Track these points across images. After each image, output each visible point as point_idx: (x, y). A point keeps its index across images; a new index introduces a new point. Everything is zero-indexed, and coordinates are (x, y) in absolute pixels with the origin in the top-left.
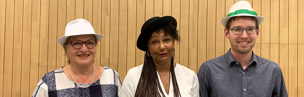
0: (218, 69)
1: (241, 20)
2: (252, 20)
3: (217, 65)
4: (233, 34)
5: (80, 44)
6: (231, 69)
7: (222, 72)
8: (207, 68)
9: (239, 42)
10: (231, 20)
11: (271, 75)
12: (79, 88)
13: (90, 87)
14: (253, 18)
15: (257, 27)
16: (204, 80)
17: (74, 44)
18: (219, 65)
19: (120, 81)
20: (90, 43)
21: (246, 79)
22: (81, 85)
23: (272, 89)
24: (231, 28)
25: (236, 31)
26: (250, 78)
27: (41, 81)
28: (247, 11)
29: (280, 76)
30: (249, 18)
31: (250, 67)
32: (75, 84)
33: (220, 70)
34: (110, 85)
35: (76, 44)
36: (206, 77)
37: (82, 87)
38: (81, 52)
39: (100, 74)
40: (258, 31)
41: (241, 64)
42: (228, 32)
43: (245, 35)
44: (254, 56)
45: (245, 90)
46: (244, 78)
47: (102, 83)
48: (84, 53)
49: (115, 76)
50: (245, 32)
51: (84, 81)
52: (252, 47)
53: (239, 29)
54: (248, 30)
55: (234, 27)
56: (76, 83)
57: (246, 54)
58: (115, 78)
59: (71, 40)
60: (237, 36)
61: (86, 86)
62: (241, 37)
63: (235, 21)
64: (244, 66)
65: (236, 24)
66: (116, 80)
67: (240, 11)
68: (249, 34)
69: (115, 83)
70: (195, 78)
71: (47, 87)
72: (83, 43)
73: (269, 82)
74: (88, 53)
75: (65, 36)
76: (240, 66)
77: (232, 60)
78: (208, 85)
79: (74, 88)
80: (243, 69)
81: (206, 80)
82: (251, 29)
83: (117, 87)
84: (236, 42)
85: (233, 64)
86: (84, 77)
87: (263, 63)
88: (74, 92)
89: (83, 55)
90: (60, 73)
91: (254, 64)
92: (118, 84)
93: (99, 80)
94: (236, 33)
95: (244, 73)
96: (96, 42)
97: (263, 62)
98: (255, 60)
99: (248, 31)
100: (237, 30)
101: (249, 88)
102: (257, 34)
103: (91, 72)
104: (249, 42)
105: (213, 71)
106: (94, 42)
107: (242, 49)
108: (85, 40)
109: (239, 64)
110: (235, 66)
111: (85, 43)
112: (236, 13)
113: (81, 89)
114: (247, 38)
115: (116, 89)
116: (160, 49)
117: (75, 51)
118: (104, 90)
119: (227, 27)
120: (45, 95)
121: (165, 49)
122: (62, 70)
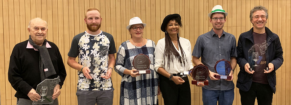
0: (207, 39)
1: (217, 14)
3: (206, 37)
4: (214, 21)
6: (213, 38)
7: (209, 39)
8: (202, 38)
9: (216, 25)
13: (142, 48)
14: (222, 13)
15: (225, 17)
17: (134, 29)
18: (207, 36)
19: (155, 45)
21: (221, 42)
23: (232, 47)
24: (213, 18)
27: (121, 46)
28: (220, 10)
31: (222, 37)
34: (151, 47)
36: (201, 42)
37: (138, 48)
38: (137, 32)
39: (146, 42)
40: (225, 19)
42: (212, 20)
43: (219, 21)
44: (224, 32)
45: (220, 47)
46: (219, 42)
47: (147, 46)
48: (138, 32)
49: (153, 43)
50: (219, 20)
51: (139, 45)
52: (222, 27)
53: (216, 18)
56: (136, 46)
57: (220, 30)
59: (133, 26)
61: (140, 47)
62: (217, 22)
64: (219, 36)
65: (215, 16)
66: (153, 45)
67: (217, 10)
70: (189, 43)
71: (124, 48)
72: (138, 27)
73: (230, 44)
74: (140, 32)
75: (130, 25)
76: (217, 36)
77: (214, 34)
78: (202, 46)
79: (135, 49)
80: (219, 38)
81: (201, 44)
82: (222, 18)
84: (215, 25)
85: (214, 36)
86: (139, 44)
87: (228, 35)
89: (138, 33)
91: (224, 35)
92: (154, 47)
94: (215, 20)
95: (219, 40)
96: (143, 27)
98: (224, 33)
99: (220, 19)
100: (216, 19)
101: (222, 46)
102: (225, 20)
103: (142, 41)
104: (221, 24)
105: (205, 40)
106: (142, 27)
107: (218, 28)
109: (217, 35)
111: (139, 27)
112: (215, 11)
114: (220, 22)
115: (154, 49)
116: (173, 28)
117: (135, 31)
118: (148, 49)
119: (211, 18)
120: (124, 52)
121: (175, 28)
122: (129, 41)
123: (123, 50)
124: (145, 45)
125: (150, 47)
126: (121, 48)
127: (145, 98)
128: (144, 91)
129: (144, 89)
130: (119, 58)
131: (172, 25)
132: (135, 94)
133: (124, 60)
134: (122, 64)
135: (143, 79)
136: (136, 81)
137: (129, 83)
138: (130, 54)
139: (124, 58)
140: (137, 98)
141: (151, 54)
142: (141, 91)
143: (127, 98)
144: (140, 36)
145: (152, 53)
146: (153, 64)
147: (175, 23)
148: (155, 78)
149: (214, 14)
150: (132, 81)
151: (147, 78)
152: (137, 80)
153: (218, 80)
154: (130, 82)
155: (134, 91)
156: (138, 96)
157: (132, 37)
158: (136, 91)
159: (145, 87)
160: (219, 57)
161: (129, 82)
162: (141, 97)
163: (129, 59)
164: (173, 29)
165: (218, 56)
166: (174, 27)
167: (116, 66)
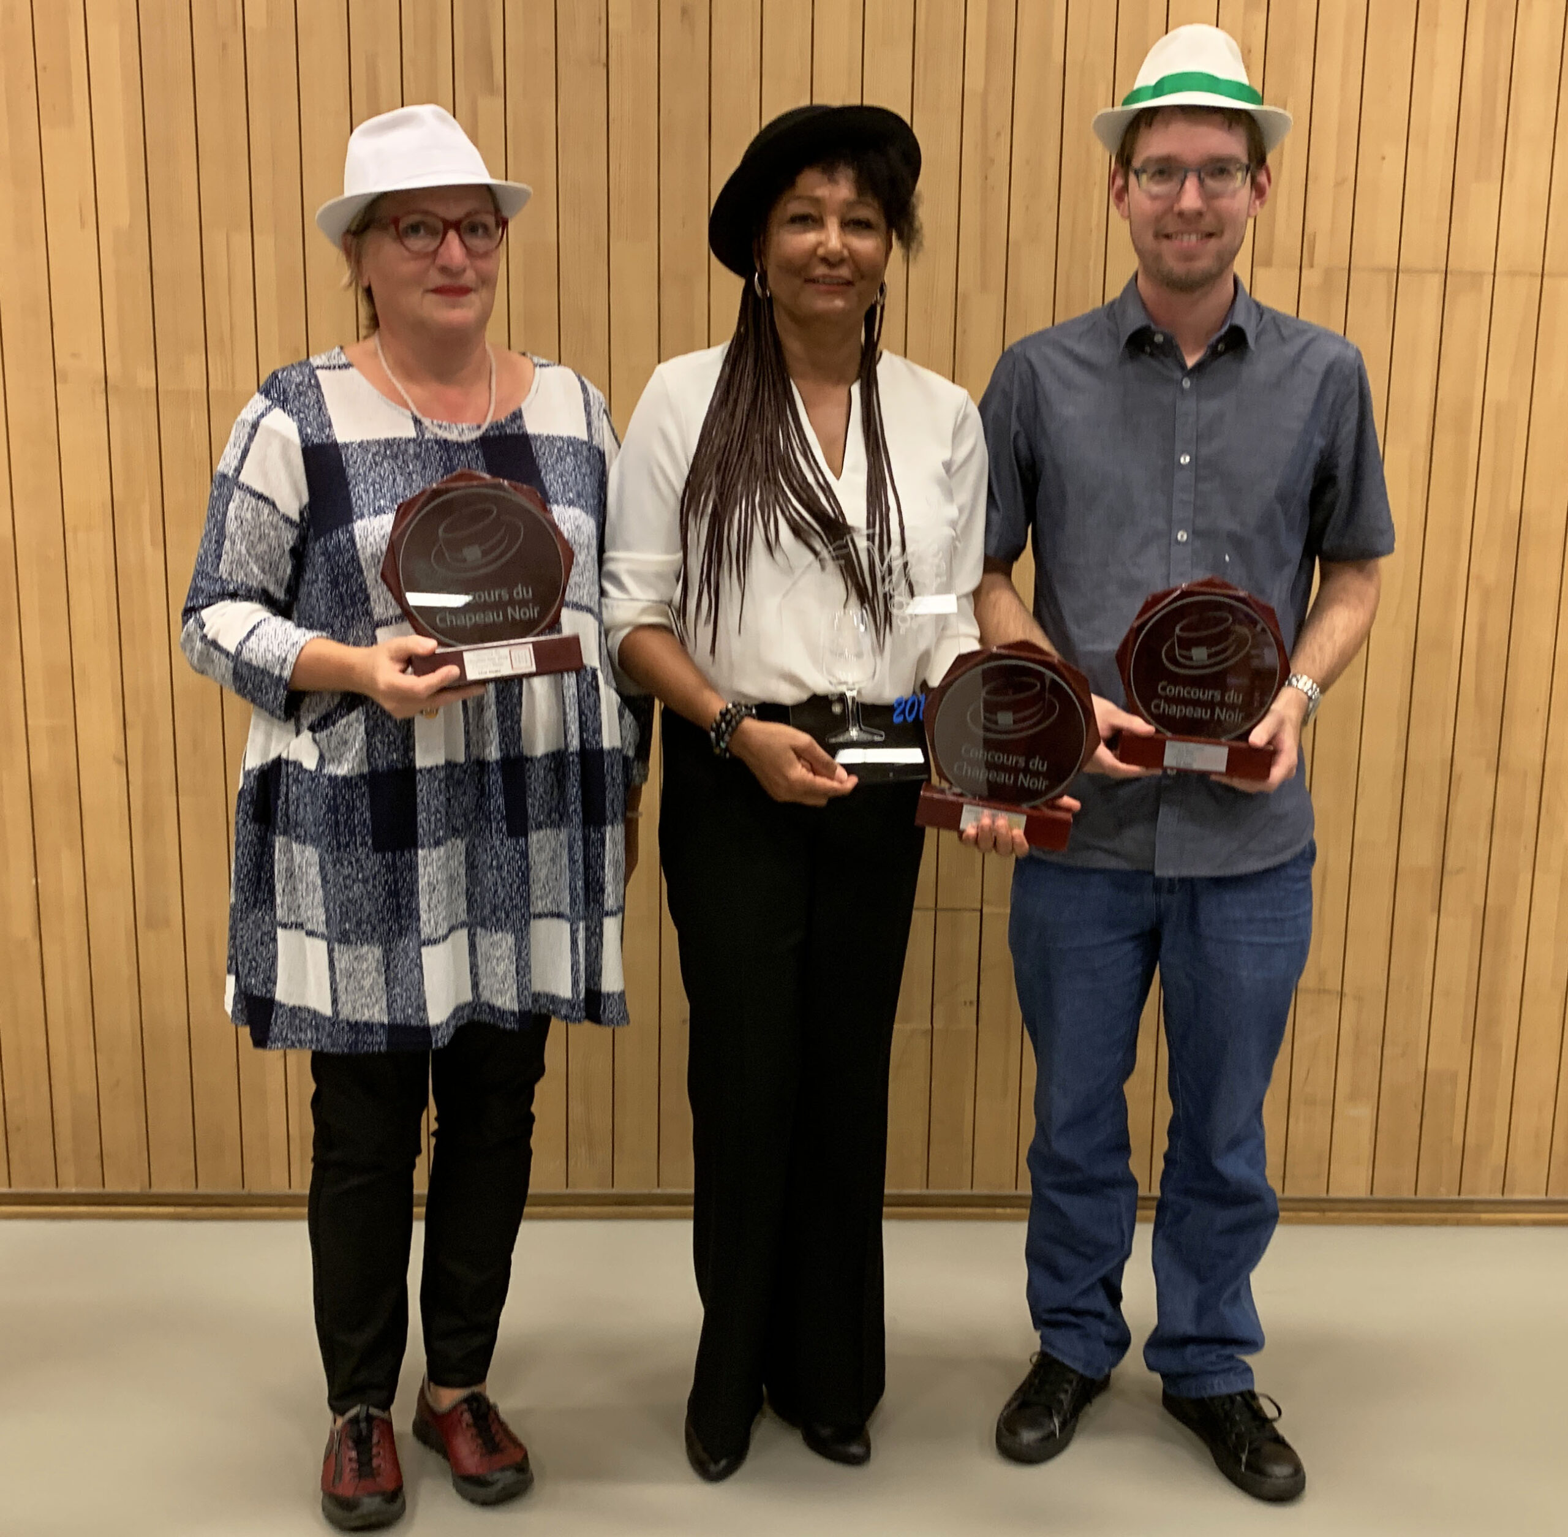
0: (1072, 370)
1: (1179, 125)
2: (1230, 126)
3: (1070, 353)
4: (1144, 194)
5: (432, 232)
6: (1130, 368)
7: (1091, 381)
8: (1025, 367)
9: (1168, 237)
10: (1138, 127)
11: (1310, 391)
12: (437, 442)
13: (484, 442)
15: (1257, 159)
16: (1010, 426)
17: (406, 234)
18: (1081, 349)
19: (613, 430)
20: (473, 229)
21: (1196, 409)
22: (440, 427)
23: (1314, 457)
24: (1137, 163)
25: (1157, 177)
26: (1211, 407)
27: (259, 402)
28: (1211, 83)
29: (1356, 395)
30: (1218, 118)
31: (1214, 354)
32: (417, 422)
33: (1081, 376)
34: (571, 441)
35: (415, 228)
36: (1019, 410)
37: (447, 436)
38: (443, 269)
39: (522, 386)
40: (1262, 179)
41: (1179, 341)
42: (1125, 188)
43: (1191, 199)
45: (1185, 460)
46: (1188, 405)
47: (533, 426)
48: (453, 274)
49: (587, 404)
50: (1191, 185)
51: (454, 414)
52: (1226, 258)
53: (1167, 169)
54: (1207, 174)
55: (1148, 160)
56: (419, 416)
57: (1197, 294)
58: (588, 414)
59: (390, 208)
60: (1158, 206)
61: (464, 432)
62: (1176, 209)
63: (1153, 128)
64: (1193, 352)
65: (1153, 145)
66: (595, 423)
67: (1179, 82)
68: (1208, 196)
69: (590, 435)
70: (965, 417)
71: (295, 425)
72: (448, 225)
74: (466, 279)
75: (347, 194)
76: (1169, 350)
77: (1135, 320)
78: (1024, 451)
79: (414, 440)
80: (1182, 366)
81: (1015, 426)
82: (1222, 171)
83: (602, 455)
84: (1156, 235)
85: (1143, 344)
86: (453, 393)
87: (1283, 339)
88: (417, 456)
89: (448, 288)
90: (337, 370)
91: (1235, 341)
92: (607, 443)
93: (520, 411)
94: (1156, 189)
95: (1187, 383)
96: (503, 223)
97: (1286, 332)
98: (1242, 319)
99: (1210, 183)
100: (1163, 173)
101: (1205, 451)
102: (1259, 191)
103: (484, 372)
104: (1210, 235)
105: (1049, 383)
106: (490, 220)
107: (1180, 267)
108: (454, 212)
109: (1170, 340)
110: (1152, 355)
111: (456, 225)
112: (1159, 89)
113: (444, 444)
114: (1200, 214)
115: (597, 464)
116: (821, 251)
117: (410, 268)
118: (545, 459)
119: (1124, 159)
120: (288, 463)
121: (842, 261)
122: (343, 360)
123: (286, 443)
124: (517, 416)
125: (565, 434)
126: (255, 426)
127: (510, 939)
128: (500, 868)
129: (500, 844)
130: (231, 526)
131: (810, 221)
132: (394, 894)
133: (298, 555)
134: (271, 588)
135: (493, 753)
136: (409, 772)
137: (332, 779)
138: (360, 492)
139: (289, 537)
140: (426, 931)
141: (571, 503)
142: (471, 866)
143: (310, 933)
144: (461, 314)
145: (579, 495)
146: (589, 610)
147: (849, 205)
148: (606, 744)
149: (1150, 125)
150: (373, 772)
151: (532, 744)
152: (423, 760)
153: (1137, 779)
154: (342, 770)
155: (392, 868)
156: (431, 918)
157: (375, 323)
158: (413, 867)
159: (518, 827)
160: (1167, 558)
161: (332, 769)
162: (463, 925)
163: (352, 540)
164: (825, 260)
165: (1153, 552)
166: (833, 238)
167: (205, 613)
